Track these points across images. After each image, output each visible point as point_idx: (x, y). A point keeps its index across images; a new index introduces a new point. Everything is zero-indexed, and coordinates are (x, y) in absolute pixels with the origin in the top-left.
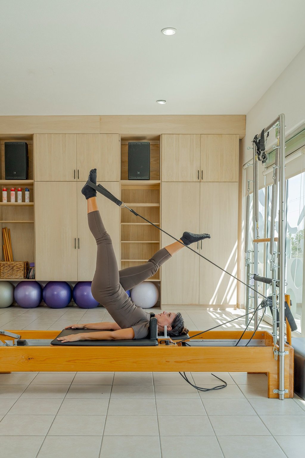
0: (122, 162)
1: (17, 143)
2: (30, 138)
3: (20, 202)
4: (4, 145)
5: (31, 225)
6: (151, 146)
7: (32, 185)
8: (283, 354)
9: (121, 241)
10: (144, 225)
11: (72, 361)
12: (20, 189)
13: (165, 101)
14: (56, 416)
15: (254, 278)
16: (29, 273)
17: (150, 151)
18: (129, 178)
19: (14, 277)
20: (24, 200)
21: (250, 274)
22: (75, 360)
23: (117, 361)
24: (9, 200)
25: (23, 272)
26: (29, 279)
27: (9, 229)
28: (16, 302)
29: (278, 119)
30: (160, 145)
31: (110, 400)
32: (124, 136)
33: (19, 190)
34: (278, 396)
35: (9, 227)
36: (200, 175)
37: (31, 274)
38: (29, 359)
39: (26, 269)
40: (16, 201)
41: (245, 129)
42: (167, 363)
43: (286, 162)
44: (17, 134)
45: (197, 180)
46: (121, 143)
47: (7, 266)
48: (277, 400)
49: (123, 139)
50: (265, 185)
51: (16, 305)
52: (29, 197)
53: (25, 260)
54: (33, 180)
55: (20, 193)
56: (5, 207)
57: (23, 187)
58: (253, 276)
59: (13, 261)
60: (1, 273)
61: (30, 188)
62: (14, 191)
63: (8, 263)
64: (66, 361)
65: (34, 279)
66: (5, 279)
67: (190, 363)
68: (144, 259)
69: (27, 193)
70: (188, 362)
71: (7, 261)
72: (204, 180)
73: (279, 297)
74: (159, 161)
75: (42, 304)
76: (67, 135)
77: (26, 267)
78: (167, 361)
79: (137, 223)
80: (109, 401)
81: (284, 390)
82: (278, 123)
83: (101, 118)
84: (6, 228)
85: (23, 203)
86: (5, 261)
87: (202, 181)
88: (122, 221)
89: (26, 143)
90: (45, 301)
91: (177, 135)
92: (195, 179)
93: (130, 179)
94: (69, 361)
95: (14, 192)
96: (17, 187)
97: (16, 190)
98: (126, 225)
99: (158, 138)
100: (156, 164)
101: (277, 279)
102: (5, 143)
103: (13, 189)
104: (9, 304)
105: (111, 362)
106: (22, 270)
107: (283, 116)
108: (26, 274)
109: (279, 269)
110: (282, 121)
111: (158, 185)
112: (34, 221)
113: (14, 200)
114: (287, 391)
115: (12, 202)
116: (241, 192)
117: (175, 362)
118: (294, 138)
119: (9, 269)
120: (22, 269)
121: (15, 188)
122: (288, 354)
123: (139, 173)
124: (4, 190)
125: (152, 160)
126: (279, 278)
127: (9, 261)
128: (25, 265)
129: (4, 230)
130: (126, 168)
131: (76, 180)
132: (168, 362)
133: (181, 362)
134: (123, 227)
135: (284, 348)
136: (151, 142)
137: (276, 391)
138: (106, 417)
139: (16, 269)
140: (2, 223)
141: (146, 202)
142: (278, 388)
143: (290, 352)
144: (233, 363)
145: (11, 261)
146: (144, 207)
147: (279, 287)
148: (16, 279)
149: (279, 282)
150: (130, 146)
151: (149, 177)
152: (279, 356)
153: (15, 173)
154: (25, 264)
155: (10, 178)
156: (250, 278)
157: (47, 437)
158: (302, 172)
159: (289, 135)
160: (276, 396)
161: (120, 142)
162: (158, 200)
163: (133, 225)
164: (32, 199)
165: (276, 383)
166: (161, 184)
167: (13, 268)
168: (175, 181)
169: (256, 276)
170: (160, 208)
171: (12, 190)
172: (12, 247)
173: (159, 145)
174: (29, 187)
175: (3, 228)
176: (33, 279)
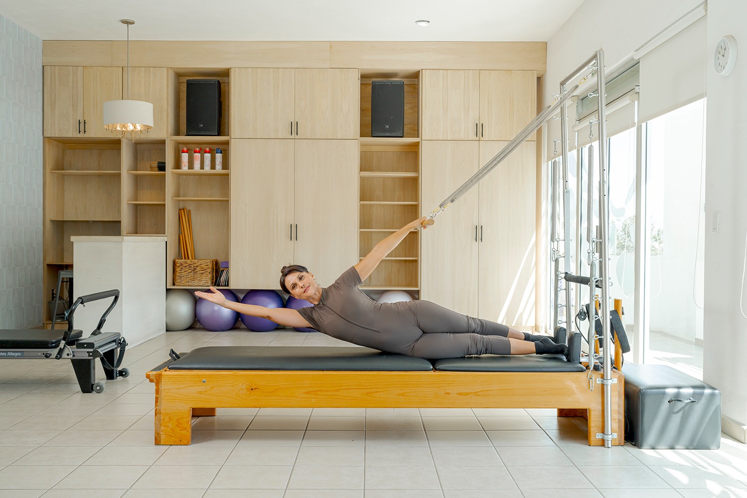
0: (362, 110)
1: (205, 81)
2: (226, 73)
3: (207, 168)
4: (186, 84)
5: (225, 204)
6: (405, 87)
7: (227, 143)
8: (609, 382)
9: (360, 228)
10: (394, 205)
11: (312, 393)
12: (208, 150)
13: (429, 22)
14: (293, 468)
15: (565, 278)
16: (220, 277)
17: (404, 93)
18: (372, 133)
19: (196, 283)
20: (213, 167)
21: (559, 273)
22: (317, 391)
23: (376, 392)
24: (191, 166)
25: (210, 276)
26: (220, 286)
27: (189, 211)
28: (199, 322)
29: (595, 57)
30: (418, 84)
31: (365, 448)
32: (365, 72)
33: (206, 152)
34: (603, 443)
35: (191, 207)
36: (479, 130)
37: (223, 278)
38: (252, 389)
39: (215, 271)
40: (202, 167)
41: (546, 63)
42: (447, 395)
43: (607, 112)
44: (205, 68)
45: (474, 137)
46: (361, 82)
47: (185, 267)
48: (603, 448)
49: (364, 77)
50: (576, 145)
51: (198, 325)
52: (221, 161)
53: (214, 258)
54: (229, 137)
55: (208, 156)
56: (184, 176)
57: (213, 147)
58: (563, 275)
59: (195, 259)
60: (177, 277)
61: (224, 149)
62: (199, 152)
63: (188, 261)
64: (304, 393)
65: (228, 286)
66: (183, 286)
67: (478, 395)
68: (394, 257)
69: (219, 157)
70: (476, 394)
71: (185, 259)
72: (486, 137)
73: (601, 305)
74: (417, 109)
75: (238, 325)
76: (280, 69)
77: (215, 268)
78: (446, 393)
79: (384, 201)
80: (365, 450)
81: (612, 434)
82: (594, 61)
83: (332, 44)
84: (185, 210)
85: (213, 171)
86: (182, 259)
87: (482, 139)
88: (362, 198)
89: (219, 81)
90: (243, 321)
91: (444, 71)
92: (472, 136)
93: (374, 135)
94: (308, 393)
95: (199, 155)
96: (203, 146)
97: (202, 152)
98: (367, 205)
99: (415, 76)
100: (412, 113)
101: (598, 277)
102: (187, 81)
103: (198, 149)
104: (187, 324)
105: (367, 394)
106: (210, 273)
107: (602, 53)
108: (215, 279)
109: (601, 262)
110: (600, 60)
111: (417, 145)
112: (228, 197)
113: (199, 166)
114: (615, 435)
115: (196, 169)
116: (541, 155)
117: (458, 394)
118: (618, 77)
119: (190, 271)
120: (210, 270)
121: (201, 149)
122: (616, 382)
123: (387, 127)
124: (183, 152)
125: (407, 107)
126: (601, 276)
127: (188, 258)
128: (214, 265)
129: (182, 211)
130: (369, 119)
131: (293, 137)
132: (449, 394)
133: (467, 394)
134: (363, 208)
135: (611, 374)
136: (406, 81)
137: (599, 436)
138: (364, 468)
139: (200, 270)
140: (179, 201)
141: (397, 171)
142: (603, 432)
143: (619, 380)
144: (538, 395)
145: (192, 259)
146: (394, 178)
147: (601, 288)
148: (200, 286)
149: (601, 281)
150: (375, 87)
151: (403, 133)
152: (603, 385)
153: (202, 126)
154: (214, 263)
155: (193, 134)
156: (560, 278)
157: (287, 490)
158: (631, 127)
159: (611, 74)
160: (600, 443)
161: (360, 80)
162: (416, 167)
163: (376, 205)
164: (226, 165)
165: (600, 424)
166: (420, 143)
167: (195, 269)
168: (441, 139)
169: (568, 275)
170: (419, 179)
171: (195, 152)
172: (194, 237)
173: (417, 86)
174: (222, 147)
175: (181, 208)
176: (225, 286)
